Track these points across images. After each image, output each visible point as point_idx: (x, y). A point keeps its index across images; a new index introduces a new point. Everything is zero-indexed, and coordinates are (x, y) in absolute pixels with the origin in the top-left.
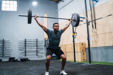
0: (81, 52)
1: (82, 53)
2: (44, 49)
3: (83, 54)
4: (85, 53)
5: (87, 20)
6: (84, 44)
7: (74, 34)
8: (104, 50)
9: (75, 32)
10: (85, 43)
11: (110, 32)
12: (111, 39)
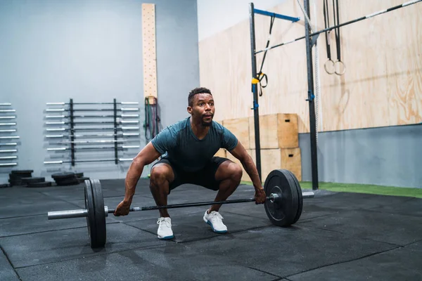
0: (282, 149)
1: (288, 152)
2: (143, 137)
3: (291, 156)
4: (296, 152)
5: (308, 28)
6: (293, 119)
7: (255, 81)
8: (365, 142)
9: (260, 73)
10: (297, 116)
11: (392, 75)
12: (394, 100)
